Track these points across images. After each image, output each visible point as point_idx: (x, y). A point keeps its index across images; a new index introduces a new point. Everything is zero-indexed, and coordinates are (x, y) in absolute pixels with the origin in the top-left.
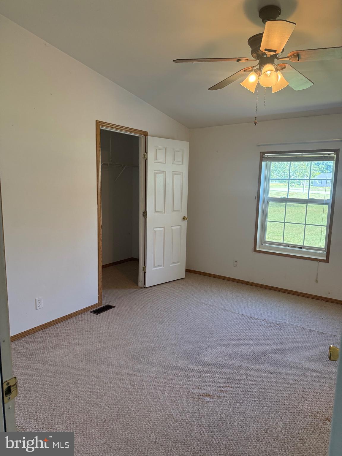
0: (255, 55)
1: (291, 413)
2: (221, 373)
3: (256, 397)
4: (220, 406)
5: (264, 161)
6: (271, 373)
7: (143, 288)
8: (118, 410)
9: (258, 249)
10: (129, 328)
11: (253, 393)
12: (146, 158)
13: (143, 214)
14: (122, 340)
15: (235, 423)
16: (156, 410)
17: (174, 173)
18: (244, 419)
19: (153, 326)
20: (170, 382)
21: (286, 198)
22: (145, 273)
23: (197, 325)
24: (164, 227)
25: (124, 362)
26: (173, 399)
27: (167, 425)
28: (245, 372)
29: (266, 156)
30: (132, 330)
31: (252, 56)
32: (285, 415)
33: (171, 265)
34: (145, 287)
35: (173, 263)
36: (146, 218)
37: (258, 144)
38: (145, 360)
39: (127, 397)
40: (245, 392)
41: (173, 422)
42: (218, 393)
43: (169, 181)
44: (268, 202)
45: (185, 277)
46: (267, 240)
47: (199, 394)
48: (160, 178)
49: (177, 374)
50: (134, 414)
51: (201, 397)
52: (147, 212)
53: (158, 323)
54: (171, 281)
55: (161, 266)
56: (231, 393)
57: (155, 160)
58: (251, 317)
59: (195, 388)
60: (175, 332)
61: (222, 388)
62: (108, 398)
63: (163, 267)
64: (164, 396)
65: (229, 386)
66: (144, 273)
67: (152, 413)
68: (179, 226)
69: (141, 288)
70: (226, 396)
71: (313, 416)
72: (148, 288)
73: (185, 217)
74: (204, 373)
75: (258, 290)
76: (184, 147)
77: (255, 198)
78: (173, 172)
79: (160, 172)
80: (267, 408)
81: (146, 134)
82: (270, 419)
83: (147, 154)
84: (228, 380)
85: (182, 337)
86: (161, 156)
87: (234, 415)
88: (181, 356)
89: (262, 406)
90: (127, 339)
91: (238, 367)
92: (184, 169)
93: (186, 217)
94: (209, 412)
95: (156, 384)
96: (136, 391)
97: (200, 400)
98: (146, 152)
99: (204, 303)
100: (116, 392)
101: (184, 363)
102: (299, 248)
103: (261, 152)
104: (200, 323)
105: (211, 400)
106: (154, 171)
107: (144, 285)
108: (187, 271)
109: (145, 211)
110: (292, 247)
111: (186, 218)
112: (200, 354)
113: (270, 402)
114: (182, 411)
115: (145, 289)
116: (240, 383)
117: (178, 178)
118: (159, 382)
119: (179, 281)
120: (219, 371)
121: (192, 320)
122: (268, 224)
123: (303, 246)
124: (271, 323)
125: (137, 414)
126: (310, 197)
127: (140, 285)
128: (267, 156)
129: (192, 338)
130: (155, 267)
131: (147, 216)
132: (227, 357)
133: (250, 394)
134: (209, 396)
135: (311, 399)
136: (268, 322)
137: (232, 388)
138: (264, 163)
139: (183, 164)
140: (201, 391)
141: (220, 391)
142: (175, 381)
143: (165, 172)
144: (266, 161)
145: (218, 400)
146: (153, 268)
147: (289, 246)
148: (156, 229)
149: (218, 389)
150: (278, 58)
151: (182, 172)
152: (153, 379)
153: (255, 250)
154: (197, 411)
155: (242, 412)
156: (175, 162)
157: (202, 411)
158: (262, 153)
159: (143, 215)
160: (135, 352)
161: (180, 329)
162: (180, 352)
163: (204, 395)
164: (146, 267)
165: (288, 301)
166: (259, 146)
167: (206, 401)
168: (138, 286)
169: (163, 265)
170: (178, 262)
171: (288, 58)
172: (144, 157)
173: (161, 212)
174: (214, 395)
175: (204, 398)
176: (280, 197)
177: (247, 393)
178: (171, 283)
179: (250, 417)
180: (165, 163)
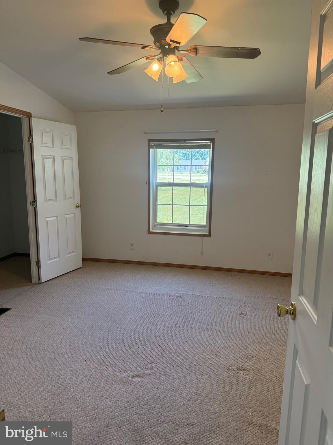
0: (158, 44)
1: (212, 372)
2: (143, 352)
3: (179, 366)
4: (151, 383)
5: (152, 148)
6: (186, 341)
7: (38, 284)
8: (49, 417)
9: (151, 231)
10: (35, 329)
11: (176, 363)
12: (32, 141)
13: (32, 203)
14: (30, 343)
15: (168, 394)
16: (90, 404)
17: (63, 158)
18: (175, 388)
19: (61, 321)
20: (96, 373)
21: (172, 183)
22: (39, 267)
23: (107, 311)
24: (57, 216)
25: (40, 365)
26: (104, 388)
27: (105, 416)
28: (164, 345)
29: (153, 143)
30: (39, 330)
31: (155, 45)
32: (207, 375)
33: (67, 256)
34: (40, 283)
35: (69, 254)
36: (36, 207)
37: (145, 132)
38: (63, 358)
39: (55, 400)
40: (169, 364)
41: (111, 411)
42: (146, 371)
43: (58, 166)
44: (157, 186)
45: (81, 265)
46: (158, 221)
47: (129, 376)
48: (48, 163)
49: (101, 363)
50: (68, 415)
51: (131, 379)
52: (36, 201)
53: (66, 317)
54: (68, 273)
55: (56, 258)
56: (157, 368)
57: (42, 144)
58: (155, 294)
59: (123, 372)
60: (87, 323)
61: (148, 366)
62: (33, 407)
63: (59, 259)
64: (94, 388)
65: (153, 362)
66: (37, 268)
67: (87, 409)
68: (73, 214)
69: (35, 284)
70: (154, 372)
71: (228, 369)
72: (44, 283)
73: (78, 204)
74: (127, 356)
75: (155, 268)
76: (71, 130)
77: (147, 183)
78: (61, 157)
79: (48, 157)
80: (191, 373)
81: (29, 115)
82: (197, 382)
83: (32, 137)
84: (151, 357)
85: (95, 326)
86: (47, 139)
87: (166, 387)
88: (101, 345)
89: (187, 372)
90: (36, 341)
91: (156, 342)
92: (74, 153)
93: (80, 204)
94: (142, 391)
95: (83, 378)
96: (63, 392)
97: (131, 383)
98: (30, 134)
99: (109, 289)
100: (40, 399)
101: (105, 351)
102: (186, 226)
103: (148, 140)
104: (110, 309)
105: (141, 380)
106: (42, 155)
107: (39, 280)
108: (84, 260)
109: (34, 199)
110: (180, 226)
111: (79, 206)
112: (118, 339)
113: (192, 367)
114: (117, 398)
115: (40, 284)
116: (162, 357)
117: (67, 163)
118: (85, 376)
119: (76, 271)
120: (141, 350)
121: (102, 308)
122: (159, 207)
123: (189, 224)
124: (173, 296)
125: (71, 414)
126: (192, 181)
127: (33, 281)
128: (155, 143)
129: (106, 325)
130: (50, 259)
131: (37, 205)
132: (144, 336)
133: (174, 364)
134: (138, 376)
135: (223, 356)
136: (170, 295)
137: (156, 363)
138: (151, 150)
139: (71, 149)
140: (130, 374)
141: (147, 369)
142: (101, 370)
143: (54, 157)
144: (154, 148)
145: (148, 378)
146: (48, 261)
147: (177, 226)
148: (48, 219)
149: (144, 367)
150: (178, 50)
151: (72, 158)
152: (78, 374)
153: (149, 232)
154: (131, 394)
155: (172, 383)
156: (62, 147)
157: (136, 392)
158: (150, 141)
159: (32, 205)
160: (49, 352)
161: (91, 319)
162: (98, 341)
163: (134, 377)
164: (40, 261)
165: (182, 274)
166: (146, 133)
167: (137, 381)
168: (32, 282)
169: (58, 257)
170: (74, 252)
171: (188, 51)
172: (29, 141)
173: (53, 200)
174: (142, 374)
175: (134, 380)
176: (167, 182)
177: (171, 364)
178: (69, 275)
179: (179, 385)
180: (53, 147)
